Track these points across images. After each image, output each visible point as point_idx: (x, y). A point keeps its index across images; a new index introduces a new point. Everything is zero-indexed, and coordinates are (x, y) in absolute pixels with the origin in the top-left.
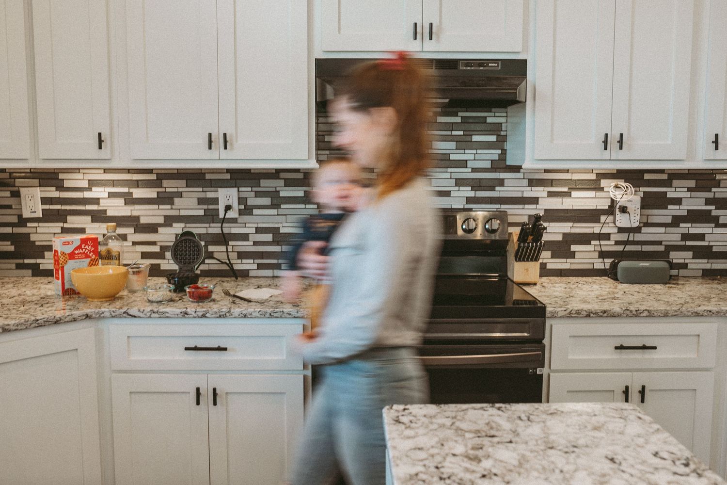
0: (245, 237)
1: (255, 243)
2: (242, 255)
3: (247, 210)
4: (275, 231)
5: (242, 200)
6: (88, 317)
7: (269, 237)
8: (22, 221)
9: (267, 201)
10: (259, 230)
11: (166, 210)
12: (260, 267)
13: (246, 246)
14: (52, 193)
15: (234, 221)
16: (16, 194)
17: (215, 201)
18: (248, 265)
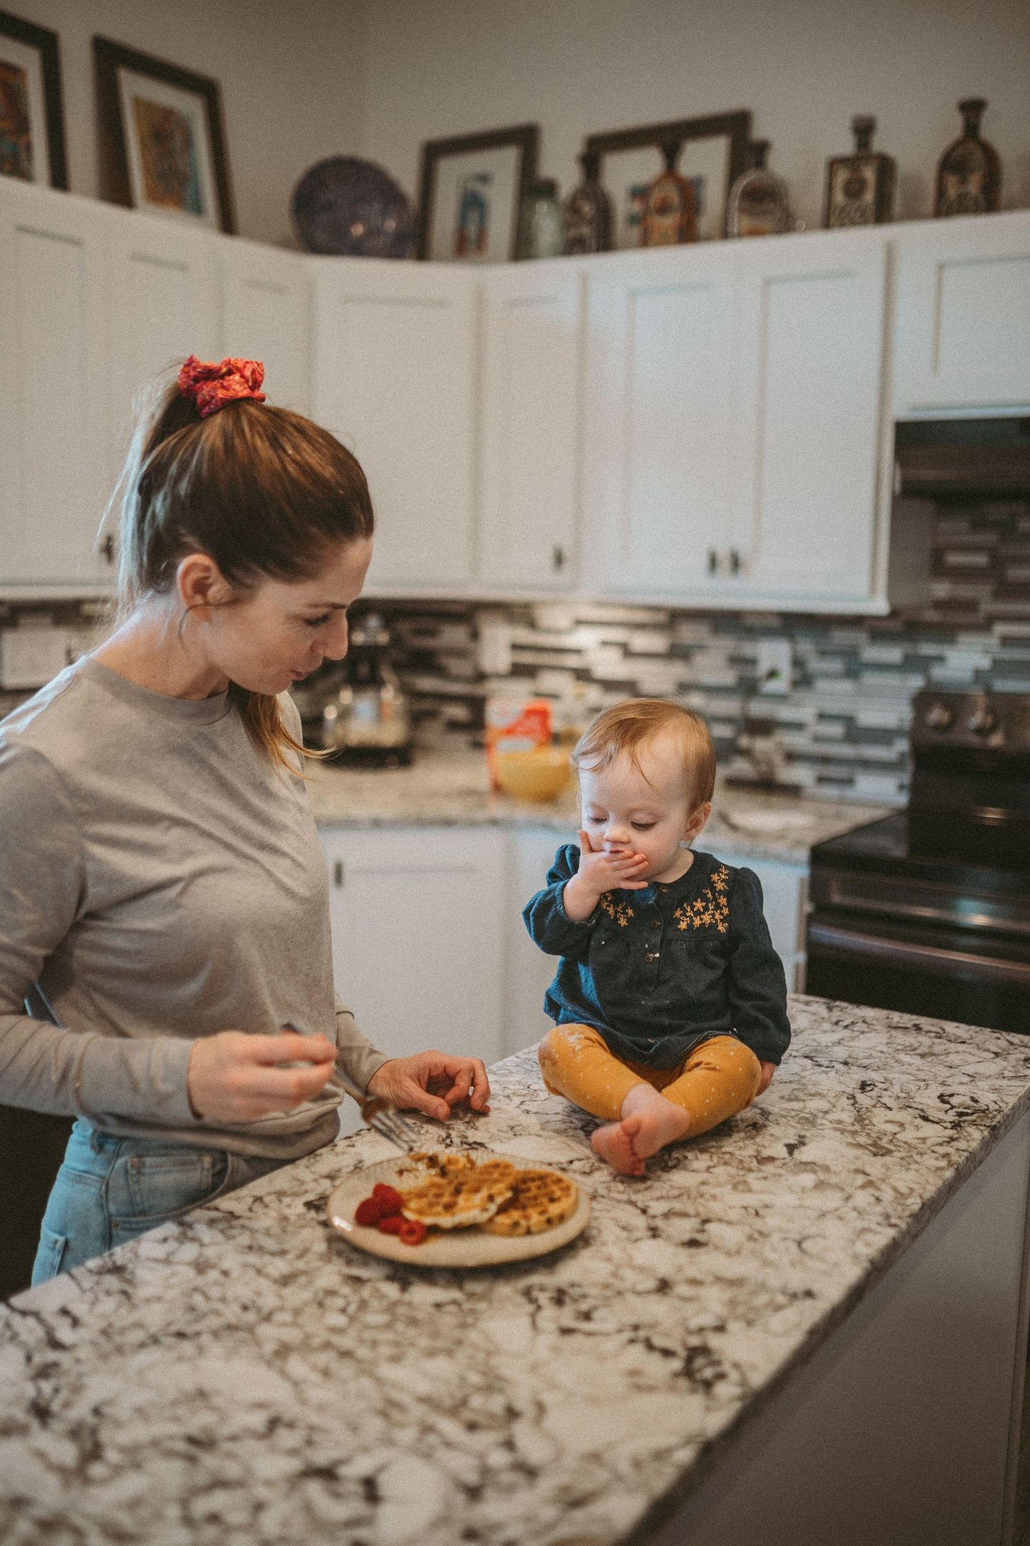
0: (798, 726)
1: (817, 739)
2: (792, 757)
3: (803, 680)
4: (848, 721)
5: (797, 663)
6: (494, 822)
7: (836, 730)
8: (481, 677)
9: (836, 665)
10: (822, 717)
11: (678, 671)
12: (821, 780)
13: (798, 741)
14: (523, 635)
15: (780, 698)
16: (475, 635)
17: (752, 662)
18: (801, 774)
